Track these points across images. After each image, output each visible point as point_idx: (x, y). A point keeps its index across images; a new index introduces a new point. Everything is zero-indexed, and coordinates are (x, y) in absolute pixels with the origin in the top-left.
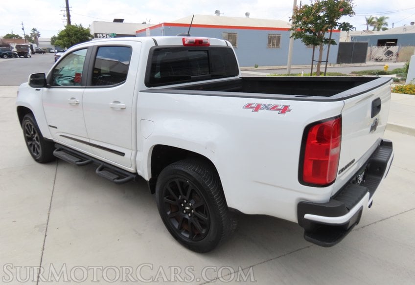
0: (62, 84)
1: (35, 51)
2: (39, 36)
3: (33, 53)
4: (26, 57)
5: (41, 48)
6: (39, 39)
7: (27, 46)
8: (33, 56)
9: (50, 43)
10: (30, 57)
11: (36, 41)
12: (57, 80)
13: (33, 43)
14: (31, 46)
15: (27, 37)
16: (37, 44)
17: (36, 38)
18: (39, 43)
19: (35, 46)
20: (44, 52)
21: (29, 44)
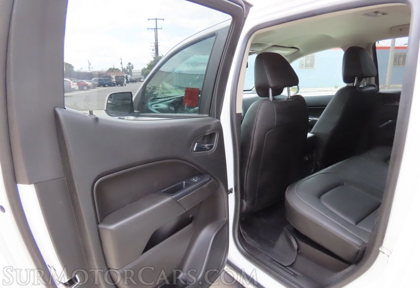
0: (157, 110)
1: (129, 80)
2: (133, 68)
3: (128, 82)
4: (122, 85)
5: (134, 78)
6: (133, 71)
7: (123, 76)
8: (127, 85)
9: (140, 74)
10: (125, 85)
11: (130, 73)
12: (149, 103)
13: (128, 74)
14: (127, 76)
15: (124, 70)
16: (131, 75)
17: (130, 70)
18: (133, 74)
19: (129, 76)
20: (136, 82)
21: (125, 75)
